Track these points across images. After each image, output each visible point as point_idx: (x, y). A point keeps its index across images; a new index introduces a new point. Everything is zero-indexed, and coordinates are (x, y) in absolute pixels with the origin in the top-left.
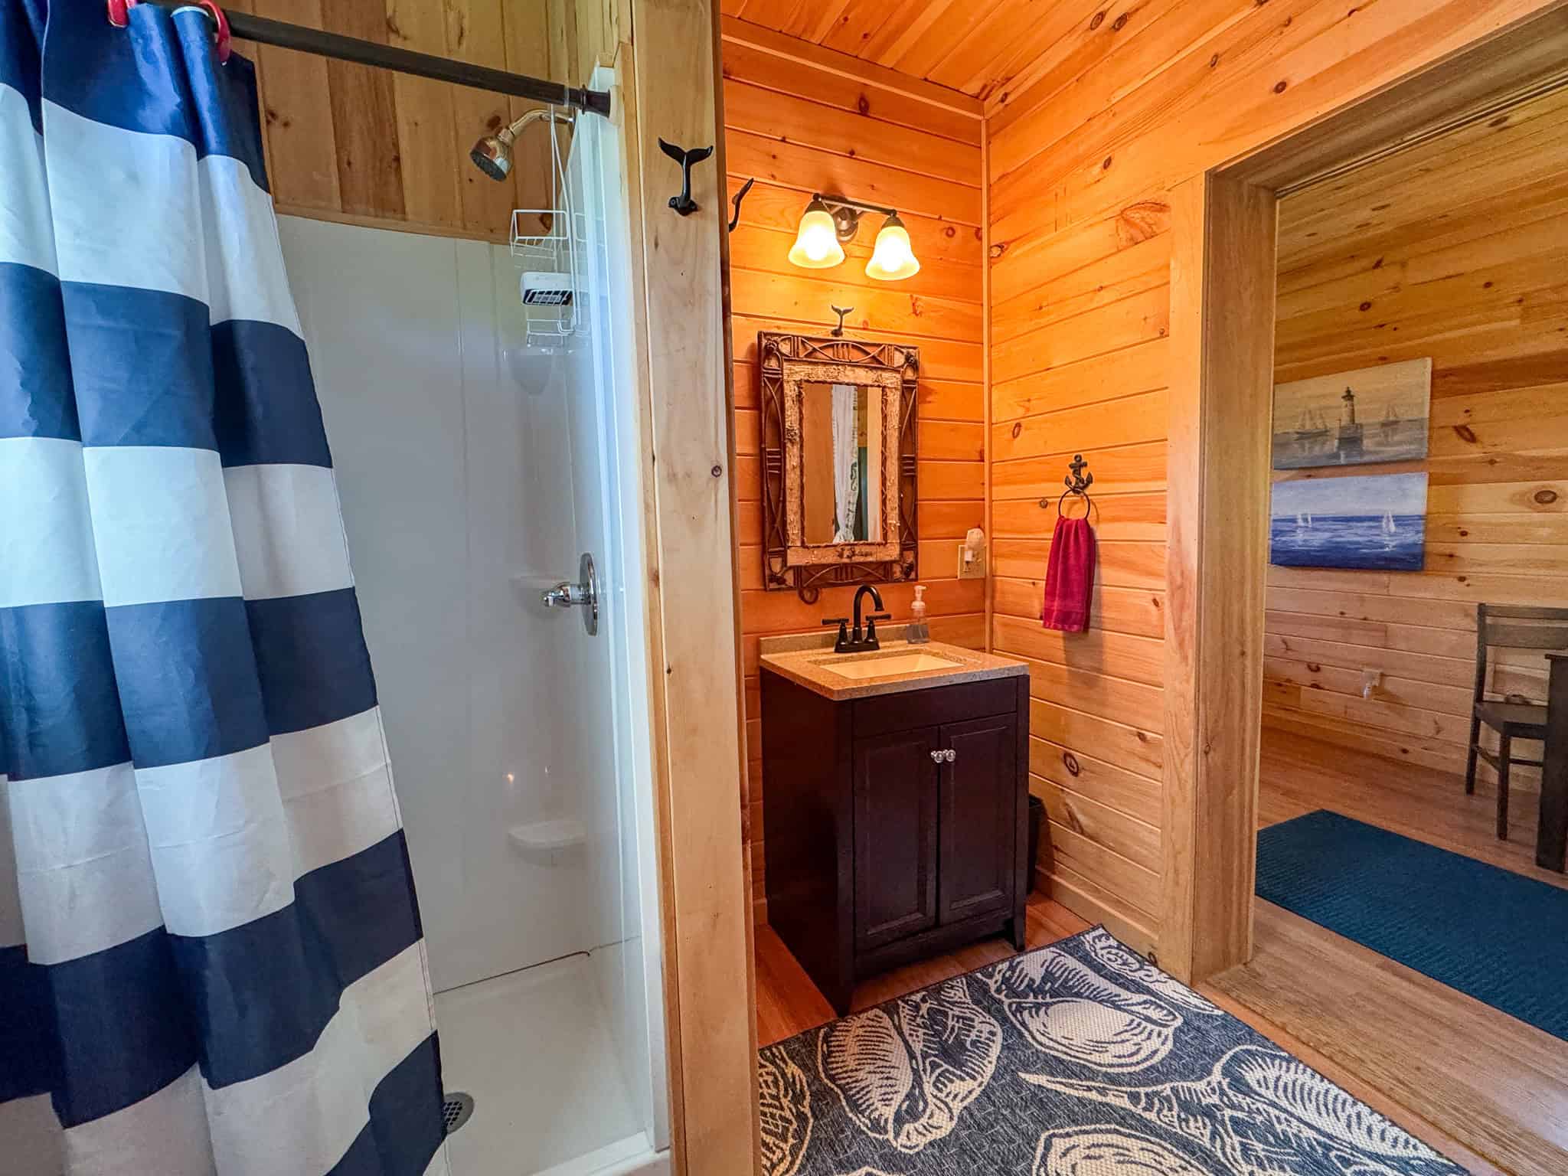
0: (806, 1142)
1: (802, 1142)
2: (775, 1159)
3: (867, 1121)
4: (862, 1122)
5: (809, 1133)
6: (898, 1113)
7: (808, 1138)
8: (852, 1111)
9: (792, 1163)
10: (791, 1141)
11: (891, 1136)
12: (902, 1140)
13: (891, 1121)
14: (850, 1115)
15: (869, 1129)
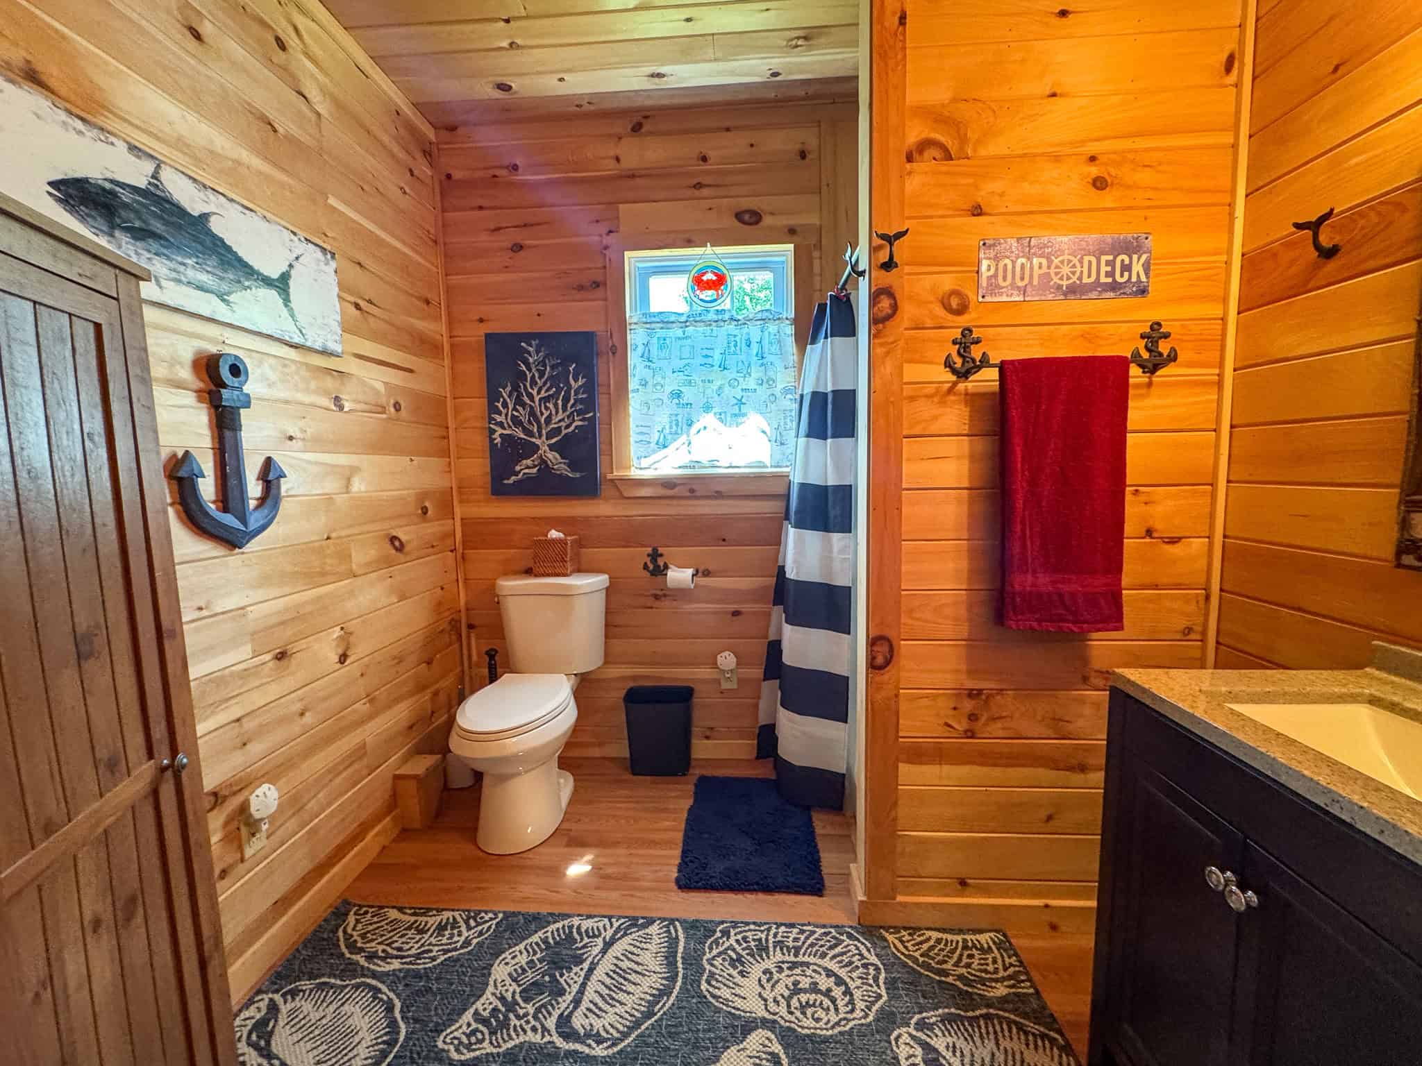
0: (918, 968)
1: (918, 965)
2: (908, 945)
3: (931, 1021)
4: (932, 1016)
5: (926, 973)
6: (936, 1050)
7: (922, 971)
8: (944, 1014)
9: (903, 954)
10: (921, 959)
11: (912, 1030)
12: (905, 1038)
13: (928, 1040)
14: (940, 1011)
15: (924, 1018)
